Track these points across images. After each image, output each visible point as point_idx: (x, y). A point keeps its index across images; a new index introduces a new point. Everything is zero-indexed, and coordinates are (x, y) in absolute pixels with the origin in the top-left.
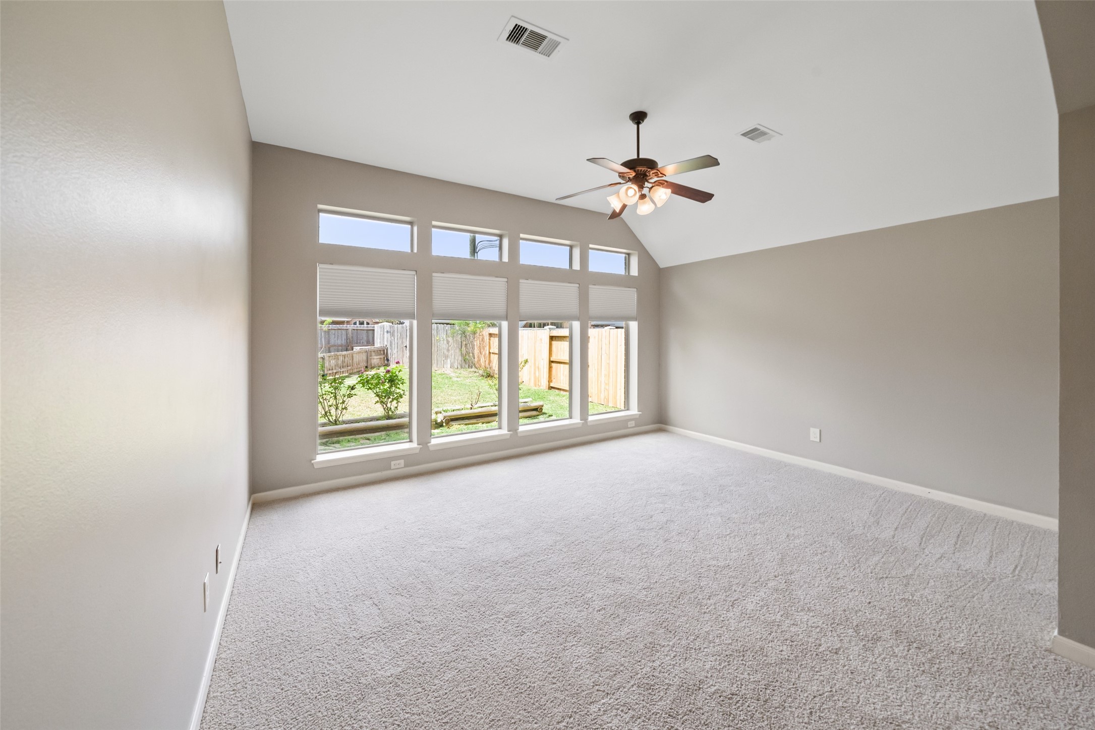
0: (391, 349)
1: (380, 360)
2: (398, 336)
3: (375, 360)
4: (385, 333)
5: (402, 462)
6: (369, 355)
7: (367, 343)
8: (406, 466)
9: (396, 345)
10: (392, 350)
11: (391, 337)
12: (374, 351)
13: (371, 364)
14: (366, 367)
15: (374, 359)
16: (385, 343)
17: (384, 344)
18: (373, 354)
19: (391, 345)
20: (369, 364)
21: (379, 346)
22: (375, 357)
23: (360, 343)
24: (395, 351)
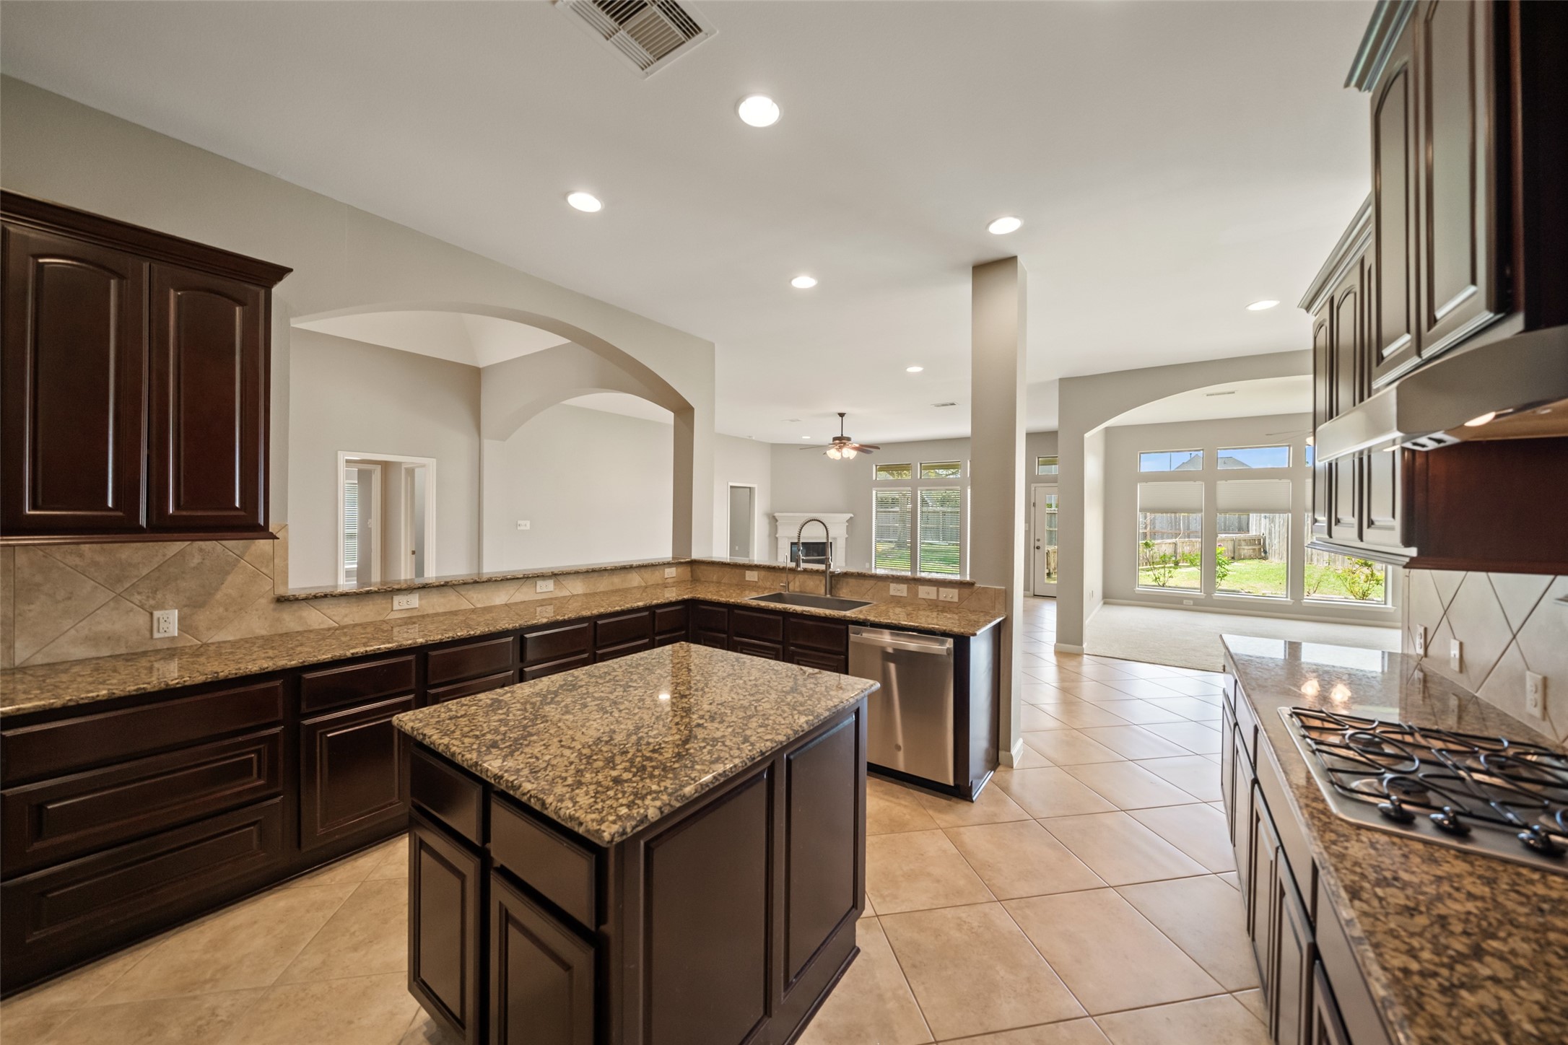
0: (1270, 538)
1: (1254, 552)
2: (1280, 522)
3: (1246, 551)
4: (1263, 519)
5: (1192, 602)
6: (1236, 544)
7: (1239, 530)
8: (1193, 605)
9: (1277, 534)
10: (1271, 540)
11: (1270, 524)
12: (1245, 540)
13: (1240, 555)
14: (1233, 558)
15: (1244, 549)
16: (1263, 531)
17: (1260, 532)
18: (1243, 543)
19: (1270, 533)
20: (1236, 554)
21: (1254, 534)
22: (1246, 547)
23: (1229, 530)
24: (1276, 541)
